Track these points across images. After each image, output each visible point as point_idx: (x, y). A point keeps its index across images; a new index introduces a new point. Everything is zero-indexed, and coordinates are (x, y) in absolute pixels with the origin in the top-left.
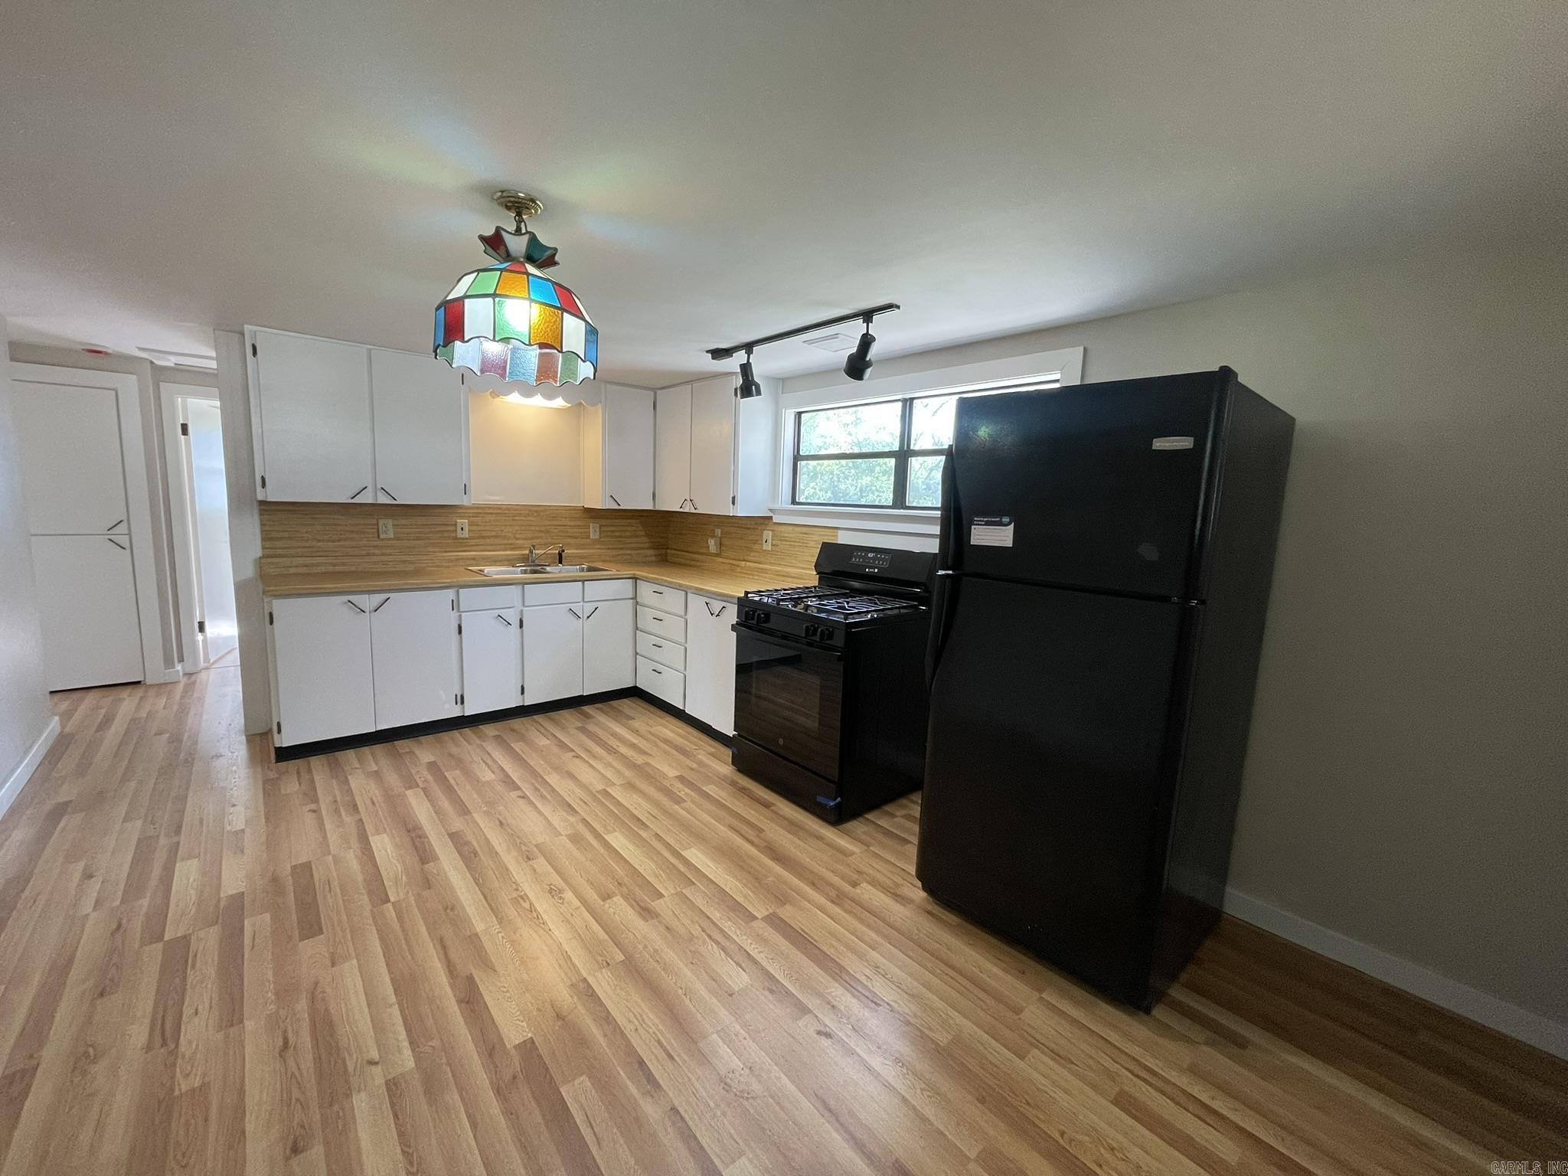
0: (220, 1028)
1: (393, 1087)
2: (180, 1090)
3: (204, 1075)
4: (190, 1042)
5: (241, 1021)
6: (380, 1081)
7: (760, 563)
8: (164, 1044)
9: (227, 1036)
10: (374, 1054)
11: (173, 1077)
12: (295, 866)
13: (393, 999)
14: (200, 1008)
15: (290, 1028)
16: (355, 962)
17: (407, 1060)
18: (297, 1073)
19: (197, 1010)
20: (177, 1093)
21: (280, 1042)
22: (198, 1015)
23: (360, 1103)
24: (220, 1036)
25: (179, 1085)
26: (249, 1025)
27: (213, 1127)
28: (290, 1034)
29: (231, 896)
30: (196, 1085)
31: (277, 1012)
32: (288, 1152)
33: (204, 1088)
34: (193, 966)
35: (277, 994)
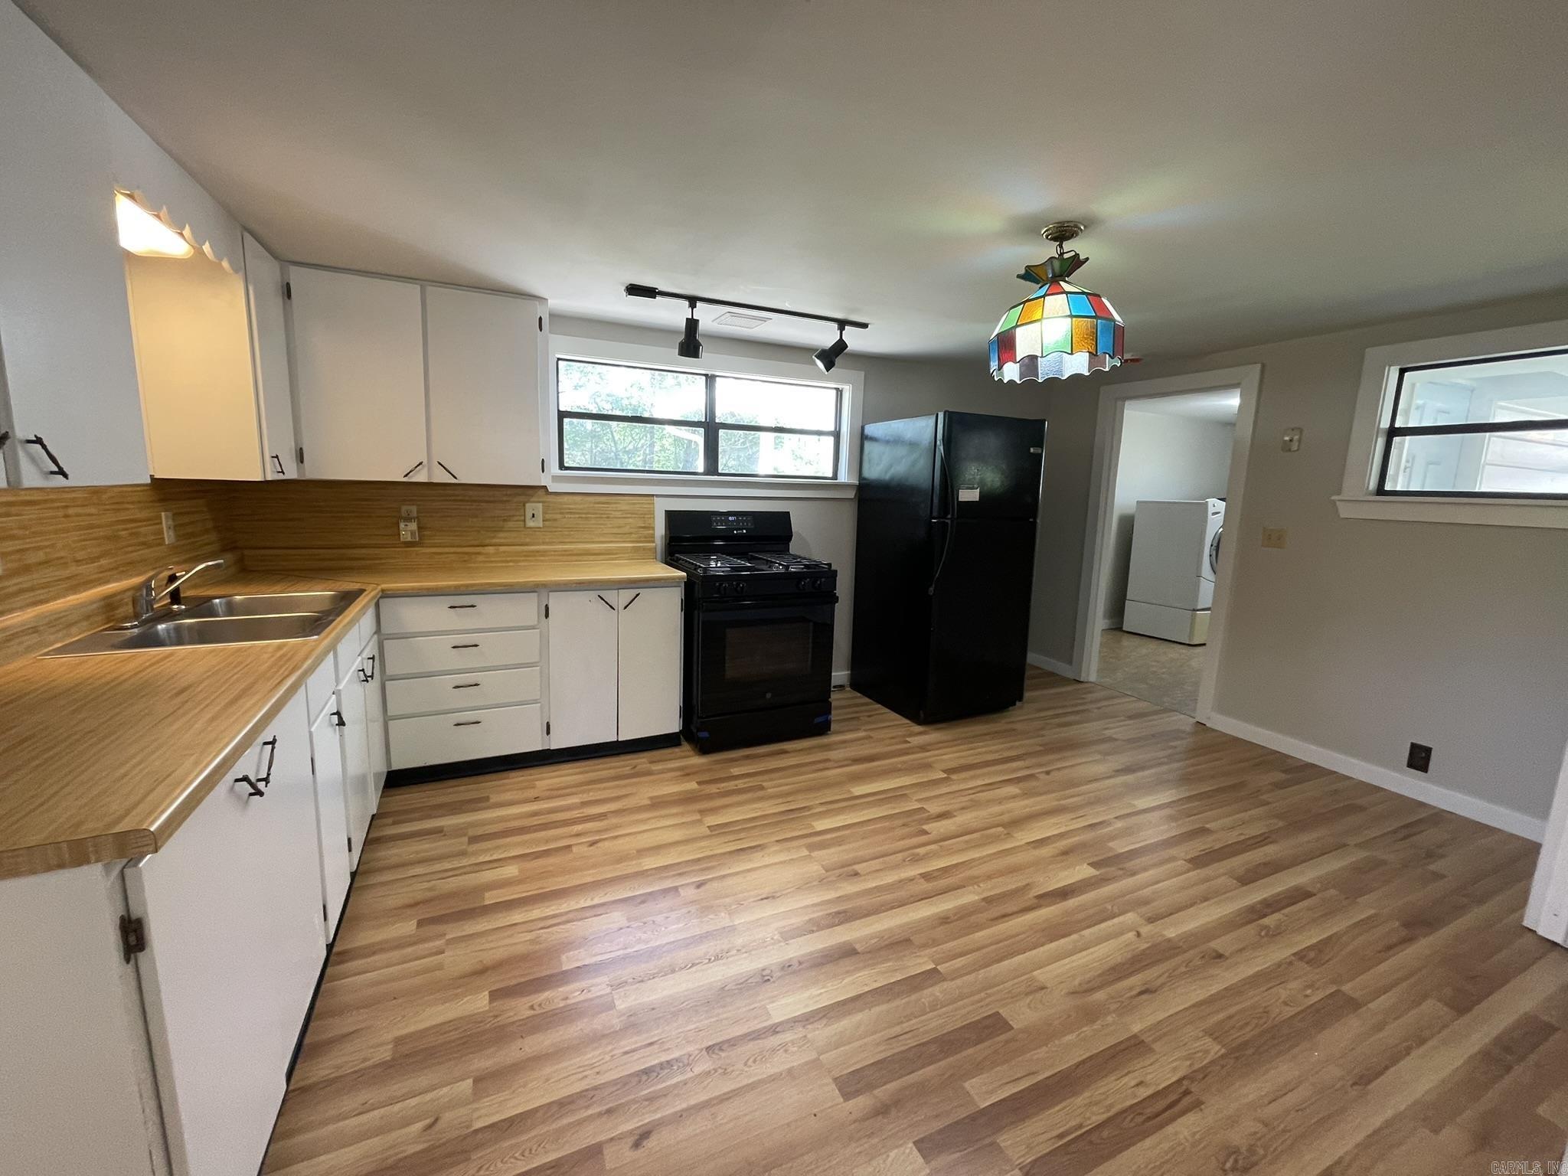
0: (1151, 1050)
1: (1151, 920)
2: (1220, 1050)
3: (1198, 1038)
4: (1175, 1069)
5: (1135, 1036)
6: (1150, 927)
7: (527, 545)
8: (1187, 1093)
9: (1155, 1041)
10: (1131, 935)
11: (1212, 1062)
12: (843, 1096)
13: (1074, 937)
14: (1133, 1083)
15: (1128, 995)
16: (1035, 973)
17: (1130, 917)
18: (1167, 974)
19: (1137, 1085)
20: (1223, 1051)
21: (1144, 997)
22: (1143, 1079)
23: (1171, 933)
24: (1156, 1046)
25: (1216, 1054)
26: (1136, 1028)
27: (1232, 1010)
28: (1134, 993)
29: (924, 1157)
30: (1211, 1040)
31: (1114, 1011)
32: (1222, 960)
33: (1209, 1033)
34: (1080, 1126)
35: (1093, 1022)
